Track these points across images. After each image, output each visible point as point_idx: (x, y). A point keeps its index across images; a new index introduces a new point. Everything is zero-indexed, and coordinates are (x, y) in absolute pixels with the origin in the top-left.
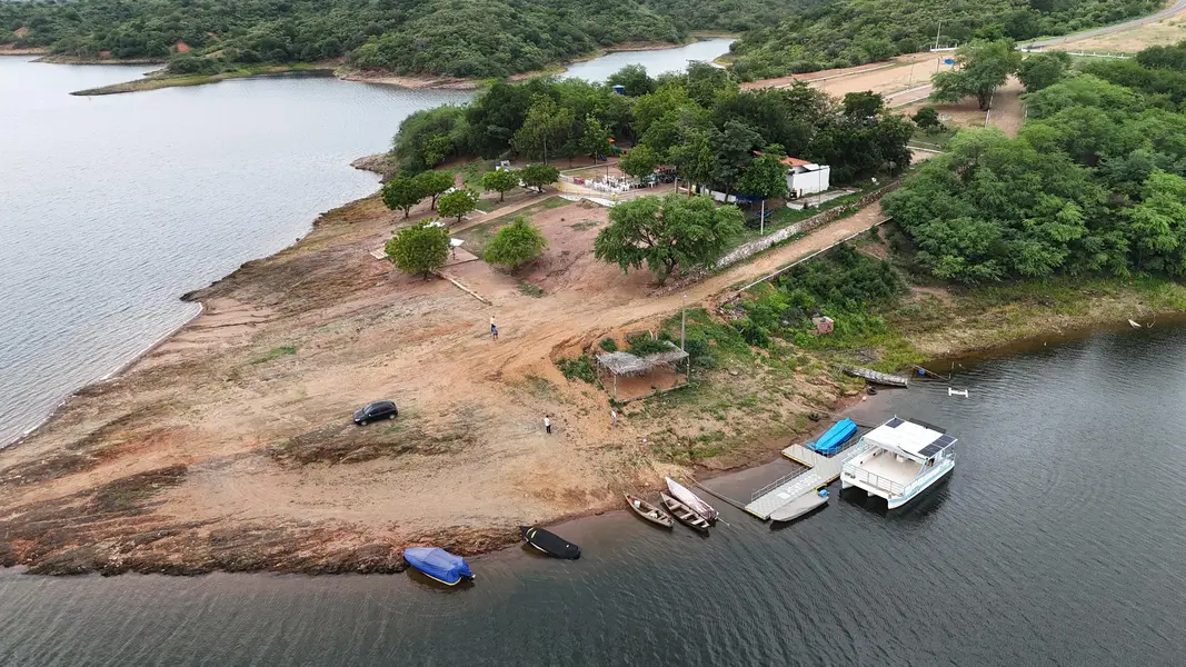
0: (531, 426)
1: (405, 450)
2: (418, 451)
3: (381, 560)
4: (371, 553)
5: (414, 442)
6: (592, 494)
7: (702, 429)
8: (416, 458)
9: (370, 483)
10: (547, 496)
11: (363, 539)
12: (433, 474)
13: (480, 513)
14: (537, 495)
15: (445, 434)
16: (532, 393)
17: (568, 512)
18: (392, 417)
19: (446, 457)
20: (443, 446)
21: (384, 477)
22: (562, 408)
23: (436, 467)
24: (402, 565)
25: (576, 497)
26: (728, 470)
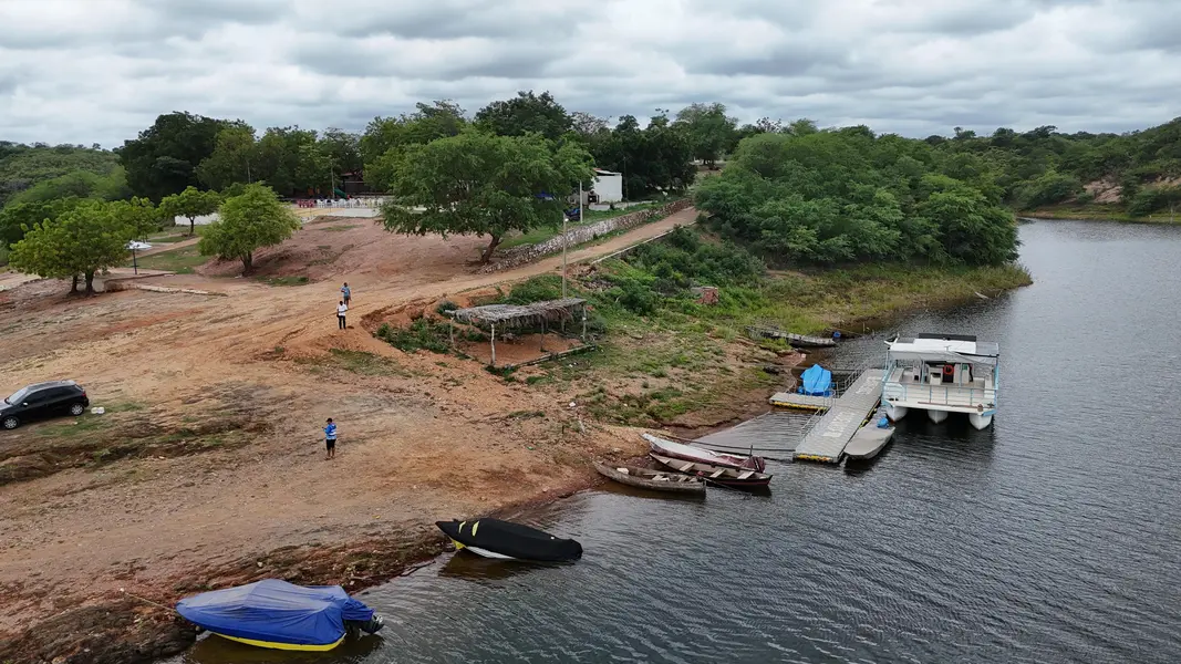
0: (371, 403)
1: (118, 454)
2: (151, 452)
3: (113, 637)
4: (81, 627)
5: (136, 441)
6: (535, 471)
7: (645, 386)
8: (149, 463)
9: (43, 512)
10: (454, 482)
11: (48, 605)
12: (198, 481)
13: (330, 522)
14: (435, 484)
15: (206, 422)
16: (351, 370)
17: (508, 500)
18: (77, 410)
19: (220, 455)
20: (207, 441)
21: (78, 499)
22: (410, 381)
23: (200, 471)
24: (175, 638)
25: (511, 478)
26: (719, 424)
